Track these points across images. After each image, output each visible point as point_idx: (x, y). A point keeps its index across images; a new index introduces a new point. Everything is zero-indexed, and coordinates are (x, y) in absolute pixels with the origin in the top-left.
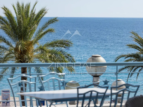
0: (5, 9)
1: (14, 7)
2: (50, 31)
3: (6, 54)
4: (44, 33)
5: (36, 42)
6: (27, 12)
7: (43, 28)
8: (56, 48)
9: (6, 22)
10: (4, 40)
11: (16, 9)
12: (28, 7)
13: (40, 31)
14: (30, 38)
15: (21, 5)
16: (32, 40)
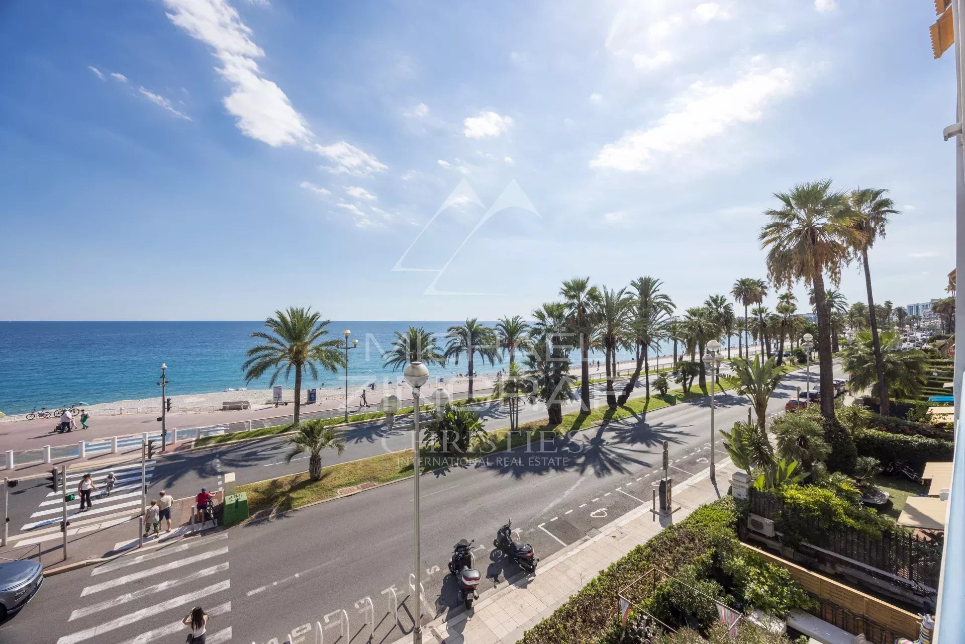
0: (278, 313)
1: (287, 311)
2: (325, 332)
3: (280, 354)
4: (319, 334)
5: (310, 342)
6: (302, 315)
7: (317, 330)
8: (330, 348)
9: (279, 325)
10: (278, 342)
11: (290, 312)
12: (302, 311)
13: (314, 333)
14: (304, 339)
15: (295, 309)
16: (306, 340)
